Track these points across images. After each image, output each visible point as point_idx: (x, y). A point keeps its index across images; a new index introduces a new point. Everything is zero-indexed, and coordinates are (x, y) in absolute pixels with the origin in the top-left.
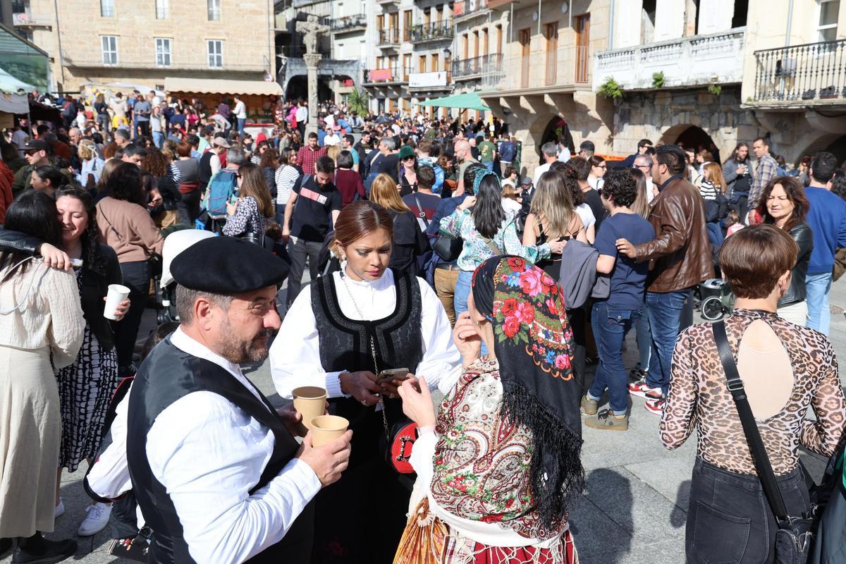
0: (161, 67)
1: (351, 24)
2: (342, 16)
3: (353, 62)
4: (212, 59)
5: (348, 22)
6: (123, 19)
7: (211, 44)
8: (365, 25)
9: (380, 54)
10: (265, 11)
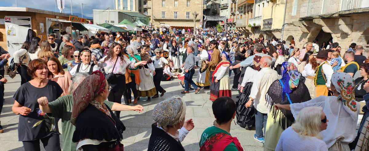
0: (175, 19)
1: (225, 6)
2: (223, 4)
3: (224, 17)
4: (187, 17)
5: (224, 5)
6: (167, 7)
7: (187, 13)
8: (228, 6)
9: (231, 14)
10: (201, 4)
